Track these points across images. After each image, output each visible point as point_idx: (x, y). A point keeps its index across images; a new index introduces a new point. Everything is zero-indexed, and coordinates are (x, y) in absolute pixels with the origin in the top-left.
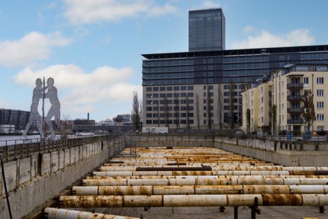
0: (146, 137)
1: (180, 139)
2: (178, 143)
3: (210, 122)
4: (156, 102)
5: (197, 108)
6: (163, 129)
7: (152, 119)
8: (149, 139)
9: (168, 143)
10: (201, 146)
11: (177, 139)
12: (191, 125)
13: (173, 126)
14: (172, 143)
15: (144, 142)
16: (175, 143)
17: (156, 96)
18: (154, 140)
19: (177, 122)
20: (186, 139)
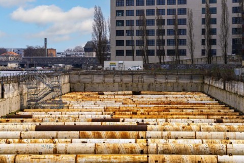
0: (102, 77)
1: (152, 80)
2: (149, 86)
3: (212, 53)
4: (130, 23)
5: (190, 32)
6: (136, 64)
7: (125, 48)
8: (107, 79)
9: (135, 85)
10: (184, 90)
11: (148, 80)
12: (182, 58)
13: (153, 59)
14: (140, 86)
15: (99, 84)
16: (146, 86)
17: (130, 13)
18: (114, 81)
19: (161, 53)
20: (161, 80)
